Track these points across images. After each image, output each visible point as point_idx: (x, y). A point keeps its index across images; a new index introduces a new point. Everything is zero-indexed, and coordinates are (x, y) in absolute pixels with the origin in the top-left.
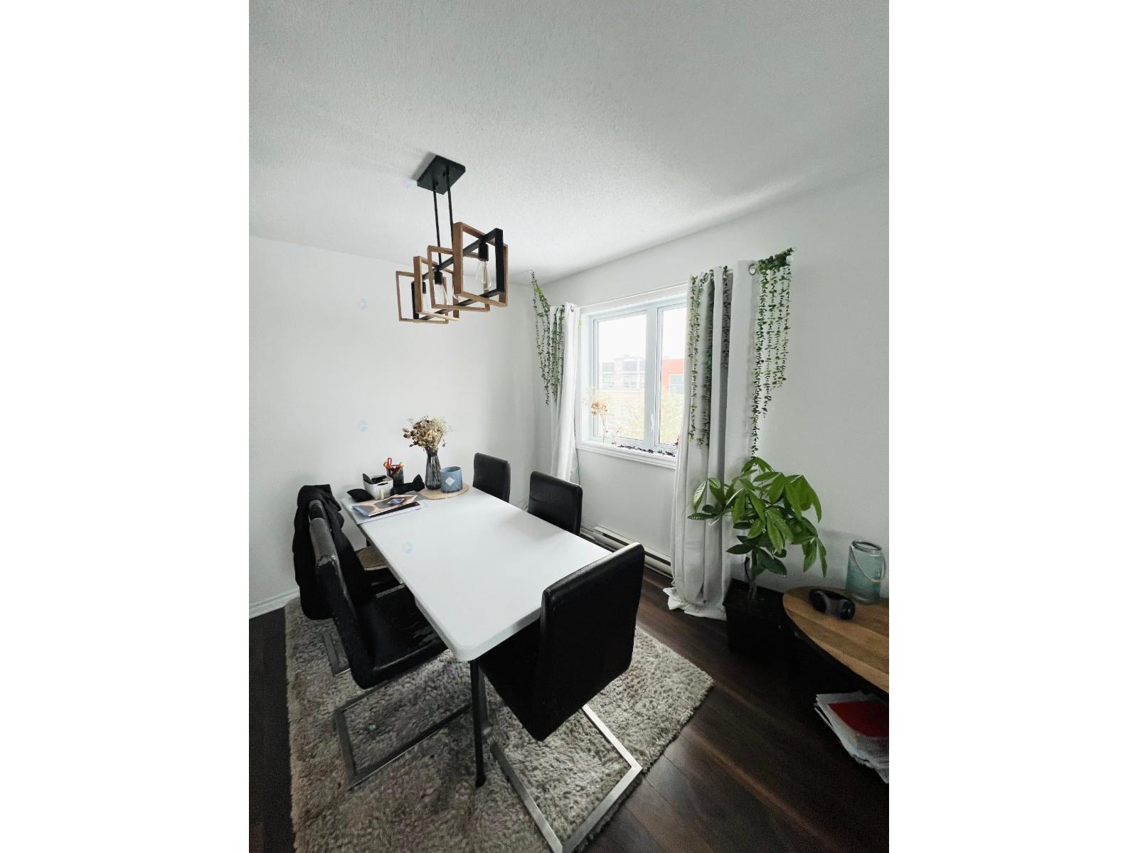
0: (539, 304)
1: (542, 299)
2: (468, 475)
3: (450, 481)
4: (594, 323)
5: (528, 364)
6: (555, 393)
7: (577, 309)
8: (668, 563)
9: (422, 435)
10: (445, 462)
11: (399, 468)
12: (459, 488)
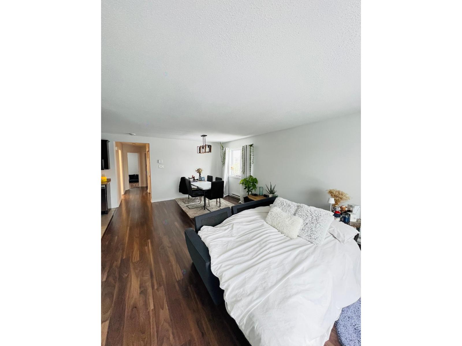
0: (221, 147)
1: (222, 146)
2: (206, 179)
3: (203, 179)
4: (232, 151)
5: (220, 159)
6: (224, 165)
7: (229, 149)
8: (239, 196)
9: (199, 171)
10: (202, 176)
11: (194, 177)
12: (204, 180)
